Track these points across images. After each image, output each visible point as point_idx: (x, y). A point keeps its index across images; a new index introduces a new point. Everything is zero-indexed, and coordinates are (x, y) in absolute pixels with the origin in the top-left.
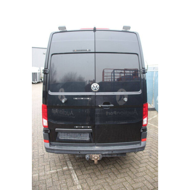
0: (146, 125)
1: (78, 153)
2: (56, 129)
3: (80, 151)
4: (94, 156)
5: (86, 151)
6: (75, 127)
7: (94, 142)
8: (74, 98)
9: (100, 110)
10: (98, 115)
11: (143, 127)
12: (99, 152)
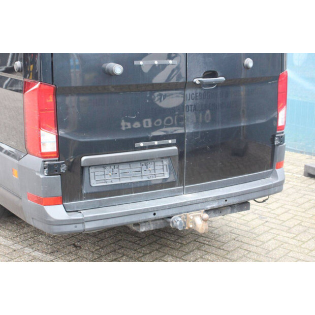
0: (282, 128)
1: (151, 216)
2: (84, 158)
3: (154, 211)
4: (194, 216)
5: (170, 207)
6: (137, 145)
7: (181, 183)
8: (136, 63)
9: (196, 94)
10: (191, 106)
11: (278, 132)
12: (199, 206)
